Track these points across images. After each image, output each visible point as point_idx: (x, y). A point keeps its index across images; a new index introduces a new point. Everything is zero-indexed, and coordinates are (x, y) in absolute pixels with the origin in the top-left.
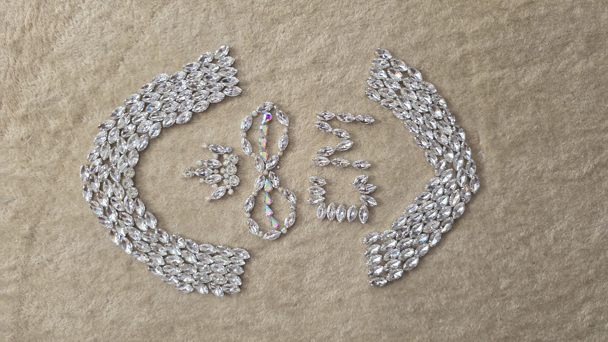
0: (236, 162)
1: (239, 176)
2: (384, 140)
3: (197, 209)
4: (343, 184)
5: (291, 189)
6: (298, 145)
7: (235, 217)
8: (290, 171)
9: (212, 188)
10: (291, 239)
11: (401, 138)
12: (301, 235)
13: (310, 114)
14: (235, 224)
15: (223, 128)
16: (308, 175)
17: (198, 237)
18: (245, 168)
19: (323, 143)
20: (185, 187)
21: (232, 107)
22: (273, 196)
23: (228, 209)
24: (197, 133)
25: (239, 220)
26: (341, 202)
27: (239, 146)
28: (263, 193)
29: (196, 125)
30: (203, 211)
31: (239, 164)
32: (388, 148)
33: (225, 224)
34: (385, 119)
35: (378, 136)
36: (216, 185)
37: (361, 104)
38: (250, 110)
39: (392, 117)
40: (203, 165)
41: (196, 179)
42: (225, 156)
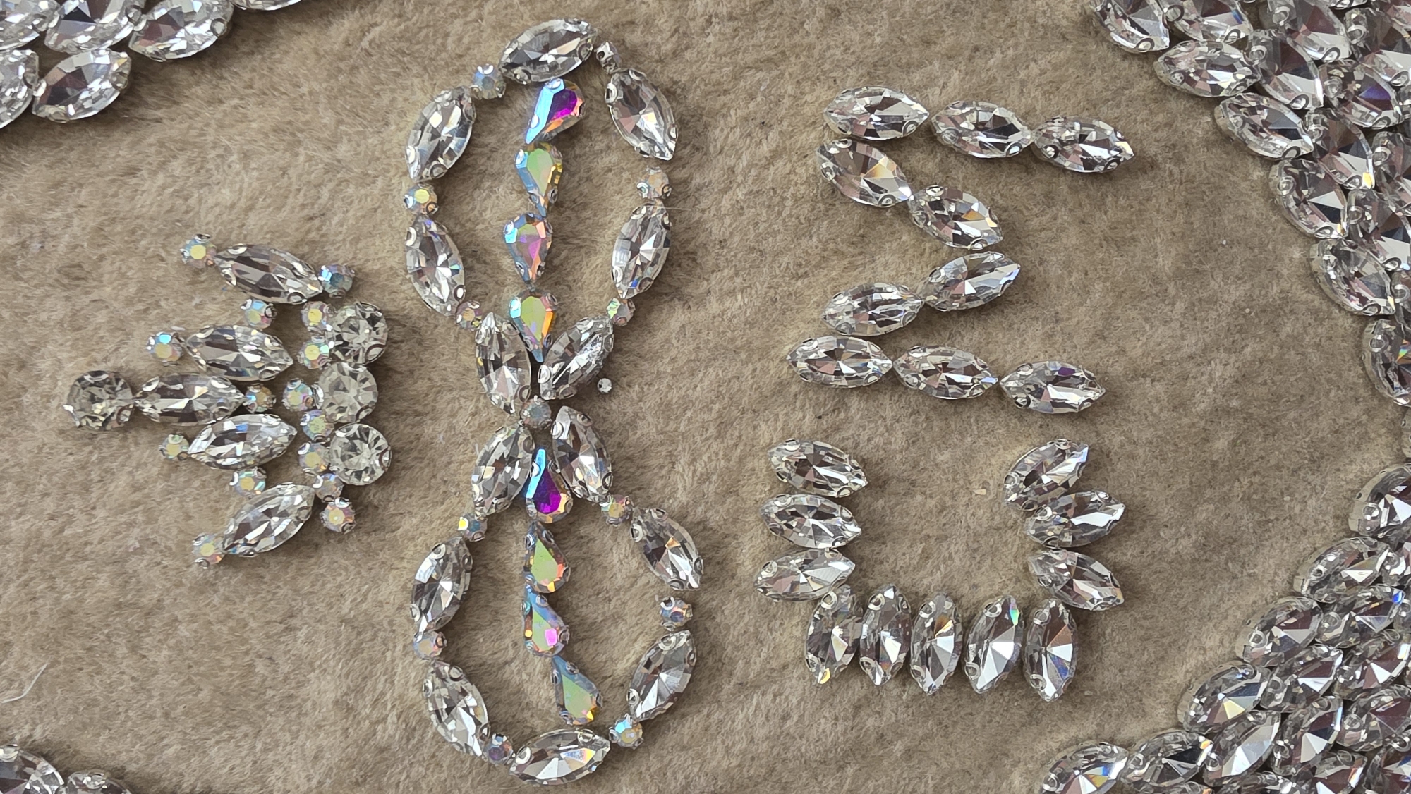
0: (376, 352)
1: (390, 425)
2: (1165, 263)
3: (147, 600)
4: (948, 487)
5: (674, 504)
6: (717, 269)
7: (358, 651)
8: (666, 408)
9: (235, 490)
10: (662, 772)
11: (1248, 254)
12: (715, 751)
13: (786, 102)
14: (358, 691)
15: (310, 159)
16: (765, 432)
17: (151, 756)
18: (422, 385)
19: (852, 266)
20: (80, 477)
21: (365, 44)
22: (572, 541)
23: (320, 606)
24: (160, 179)
25: (380, 668)
26: (929, 579)
27: (393, 262)
28: (519, 526)
29: (152, 137)
30: (178, 614)
31: (390, 362)
32: (1180, 306)
33: (300, 685)
34: (1177, 152)
35: (1133, 239)
36: (254, 472)
37: (1056, 67)
38: (459, 64)
39: (1208, 144)
40: (184, 357)
41: (144, 437)
42: (313, 316)
